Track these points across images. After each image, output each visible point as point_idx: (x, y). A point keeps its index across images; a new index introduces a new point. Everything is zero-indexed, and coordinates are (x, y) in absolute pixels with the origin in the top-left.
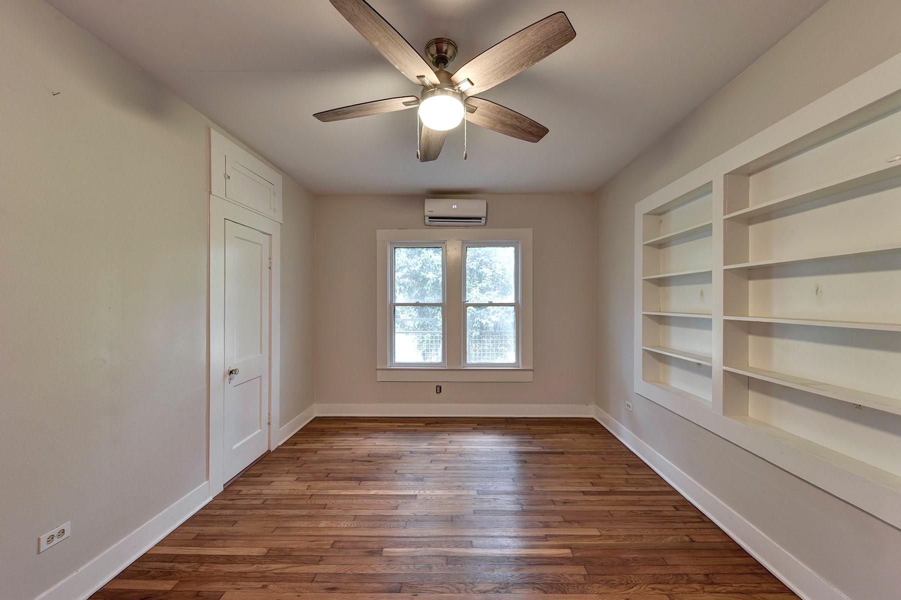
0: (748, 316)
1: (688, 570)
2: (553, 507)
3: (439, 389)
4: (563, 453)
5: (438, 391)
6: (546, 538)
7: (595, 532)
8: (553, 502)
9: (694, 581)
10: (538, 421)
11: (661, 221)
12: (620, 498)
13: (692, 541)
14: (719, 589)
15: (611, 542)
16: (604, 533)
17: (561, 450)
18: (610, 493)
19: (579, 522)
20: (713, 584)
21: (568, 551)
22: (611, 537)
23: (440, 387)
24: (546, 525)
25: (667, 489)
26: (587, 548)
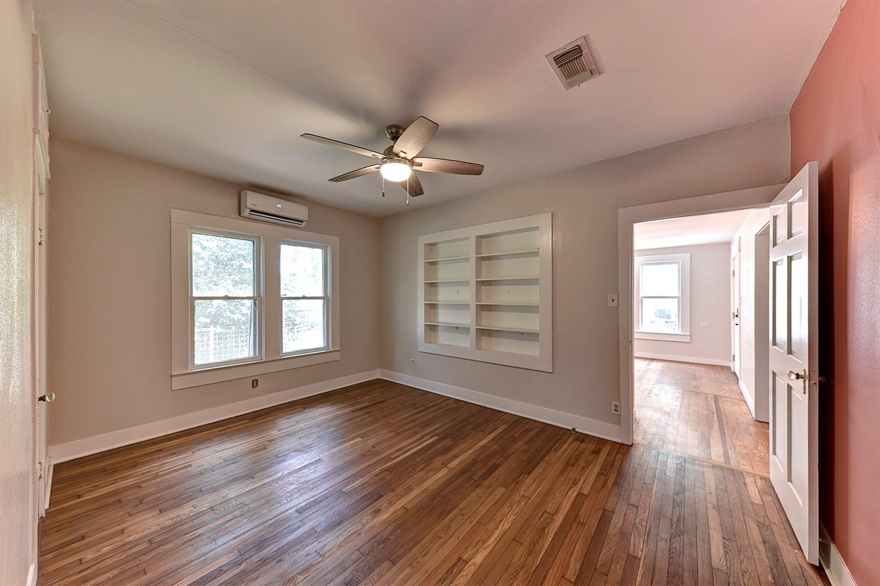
0: (481, 302)
1: (479, 421)
2: (409, 426)
3: (255, 383)
4: (384, 401)
5: (255, 385)
6: (422, 437)
7: (438, 426)
8: (408, 423)
9: (484, 423)
10: (347, 389)
11: (432, 249)
12: (433, 409)
13: (471, 412)
14: (492, 421)
15: (446, 426)
16: (441, 424)
17: (381, 400)
18: (427, 409)
19: (428, 425)
20: (489, 421)
21: (436, 437)
22: (446, 424)
23: (257, 380)
24: (416, 433)
25: (446, 398)
26: (442, 432)
